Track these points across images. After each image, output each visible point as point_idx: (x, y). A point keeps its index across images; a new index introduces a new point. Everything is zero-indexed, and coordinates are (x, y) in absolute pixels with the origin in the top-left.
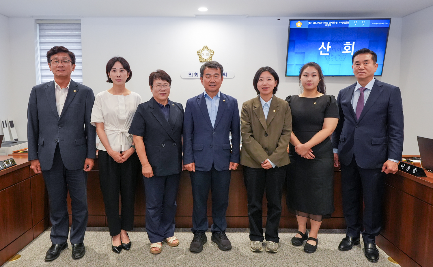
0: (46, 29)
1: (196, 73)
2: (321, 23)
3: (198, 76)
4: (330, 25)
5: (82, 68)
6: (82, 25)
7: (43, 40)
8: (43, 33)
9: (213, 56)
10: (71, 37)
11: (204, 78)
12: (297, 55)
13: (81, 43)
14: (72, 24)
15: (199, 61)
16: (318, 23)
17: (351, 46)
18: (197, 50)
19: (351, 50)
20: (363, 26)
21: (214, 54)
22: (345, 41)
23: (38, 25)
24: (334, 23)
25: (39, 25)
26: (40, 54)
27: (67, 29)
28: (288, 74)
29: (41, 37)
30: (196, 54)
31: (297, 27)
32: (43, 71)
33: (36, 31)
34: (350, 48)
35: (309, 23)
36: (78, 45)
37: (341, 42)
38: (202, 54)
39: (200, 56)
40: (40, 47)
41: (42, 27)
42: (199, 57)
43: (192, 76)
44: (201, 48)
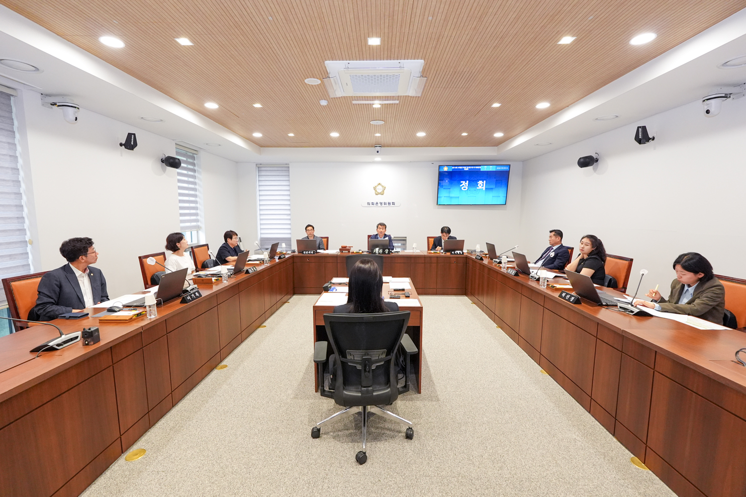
0: (263, 171)
1: (372, 202)
2: (461, 168)
3: (374, 204)
4: (468, 169)
5: (289, 198)
6: (290, 168)
7: (261, 179)
8: (260, 174)
10: (282, 177)
12: (445, 190)
13: (289, 180)
14: (282, 167)
15: (375, 194)
16: (459, 168)
17: (483, 184)
18: (374, 186)
19: (483, 186)
20: (491, 170)
22: (478, 180)
24: (470, 167)
25: (258, 168)
26: (258, 188)
27: (278, 171)
28: (439, 203)
29: (259, 176)
30: (373, 189)
31: (445, 170)
32: (260, 201)
33: (255, 172)
34: (482, 185)
35: (453, 168)
36: (287, 182)
37: (475, 181)
38: (377, 189)
39: (376, 191)
40: (259, 184)
41: (261, 169)
43: (370, 204)
44: (376, 185)
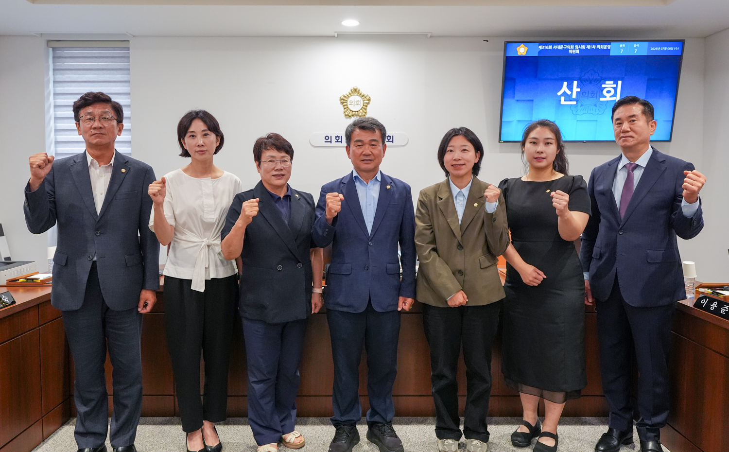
0: (66, 57)
1: (337, 136)
2: (560, 47)
3: (341, 142)
4: (578, 52)
5: (130, 128)
6: (131, 51)
7: (60, 77)
8: (59, 65)
9: (368, 106)
10: (112, 72)
11: (352, 148)
12: (520, 104)
13: (128, 82)
14: (114, 48)
15: (344, 115)
16: (555, 47)
17: (615, 89)
18: (341, 95)
19: (615, 95)
20: (636, 52)
21: (371, 103)
22: (604, 80)
23: (51, 50)
24: (584, 47)
25: (53, 51)
26: (55, 102)
27: (103, 57)
28: (503, 139)
29: (56, 72)
30: (339, 102)
31: (519, 54)
32: (58, 133)
33: (48, 62)
34: (613, 91)
35: (541, 47)
36: (124, 87)
37: (596, 80)
38: (349, 103)
39: (345, 107)
40: (54, 90)
41: (59, 53)
42: (343, 108)
43: (331, 142)
44: (346, 92)
